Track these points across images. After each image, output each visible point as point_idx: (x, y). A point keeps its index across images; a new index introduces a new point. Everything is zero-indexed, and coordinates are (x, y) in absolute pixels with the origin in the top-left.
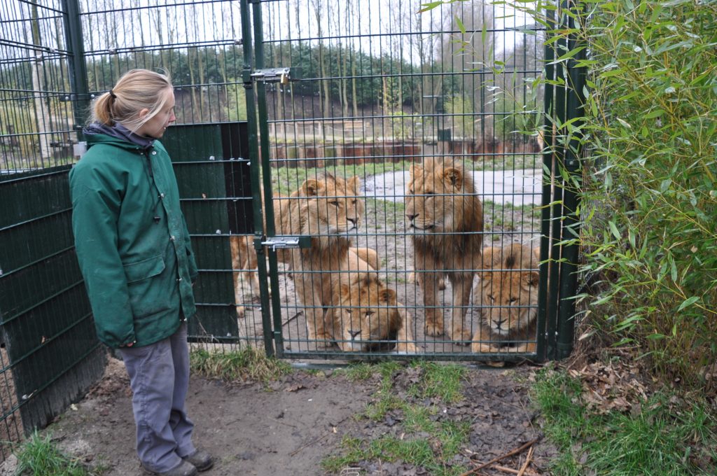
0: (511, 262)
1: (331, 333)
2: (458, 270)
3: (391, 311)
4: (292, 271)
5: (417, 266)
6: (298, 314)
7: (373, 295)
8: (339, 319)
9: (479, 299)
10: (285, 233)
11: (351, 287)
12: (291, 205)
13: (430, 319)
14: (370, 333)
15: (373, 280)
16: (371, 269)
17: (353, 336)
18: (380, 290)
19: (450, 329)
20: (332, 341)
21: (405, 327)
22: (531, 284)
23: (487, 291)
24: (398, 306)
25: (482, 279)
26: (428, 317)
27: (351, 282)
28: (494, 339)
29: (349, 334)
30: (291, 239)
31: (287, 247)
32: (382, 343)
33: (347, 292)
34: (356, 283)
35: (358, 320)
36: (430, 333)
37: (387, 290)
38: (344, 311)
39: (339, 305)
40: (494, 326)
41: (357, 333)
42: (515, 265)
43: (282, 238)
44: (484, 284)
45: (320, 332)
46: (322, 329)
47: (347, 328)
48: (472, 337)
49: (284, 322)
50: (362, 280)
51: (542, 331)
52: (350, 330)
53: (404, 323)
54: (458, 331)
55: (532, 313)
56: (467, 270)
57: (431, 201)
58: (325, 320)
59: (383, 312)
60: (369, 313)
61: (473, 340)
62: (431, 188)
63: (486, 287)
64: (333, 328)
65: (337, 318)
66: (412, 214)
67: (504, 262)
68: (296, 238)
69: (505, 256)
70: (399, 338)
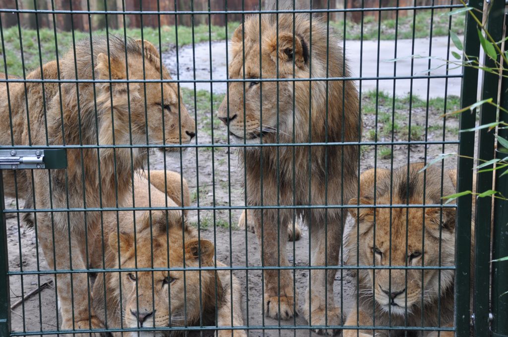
0: (407, 191)
1: (102, 318)
2: (318, 205)
3: (206, 276)
4: (32, 209)
5: (249, 199)
6: (42, 288)
7: (175, 251)
8: (117, 292)
9: (354, 253)
10: (19, 143)
11: (138, 236)
12: (29, 95)
13: (273, 289)
14: (170, 315)
15: (174, 222)
16: (172, 204)
17: (141, 321)
18: (188, 240)
19: (306, 307)
20: (104, 330)
21: (229, 304)
22: (444, 227)
23: (368, 242)
24: (218, 267)
25: (359, 221)
26: (270, 286)
27: (138, 228)
28: (381, 324)
29: (133, 318)
30: (30, 154)
31: (22, 167)
32: (191, 331)
33: (129, 245)
34: (144, 228)
35: (149, 293)
36: (273, 313)
37: (200, 242)
38: (124, 276)
39: (117, 267)
40: (383, 300)
41: (148, 316)
42: (415, 196)
43: (13, 151)
44: (362, 231)
45: (83, 316)
46: (86, 310)
47: (130, 307)
48: (343, 321)
49: (14, 301)
50: (156, 222)
51: (463, 310)
52: (134, 310)
53: (228, 297)
54: (320, 309)
55: (446, 279)
56: (333, 205)
57: (256, 92)
58: (92, 293)
59: (192, 277)
60: (168, 280)
61: (347, 324)
62: (256, 70)
63: (366, 233)
64: (106, 308)
65: (113, 290)
66: (225, 116)
67: (396, 190)
68: (38, 151)
69: (397, 182)
70: (220, 323)
